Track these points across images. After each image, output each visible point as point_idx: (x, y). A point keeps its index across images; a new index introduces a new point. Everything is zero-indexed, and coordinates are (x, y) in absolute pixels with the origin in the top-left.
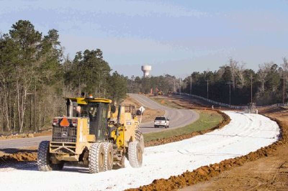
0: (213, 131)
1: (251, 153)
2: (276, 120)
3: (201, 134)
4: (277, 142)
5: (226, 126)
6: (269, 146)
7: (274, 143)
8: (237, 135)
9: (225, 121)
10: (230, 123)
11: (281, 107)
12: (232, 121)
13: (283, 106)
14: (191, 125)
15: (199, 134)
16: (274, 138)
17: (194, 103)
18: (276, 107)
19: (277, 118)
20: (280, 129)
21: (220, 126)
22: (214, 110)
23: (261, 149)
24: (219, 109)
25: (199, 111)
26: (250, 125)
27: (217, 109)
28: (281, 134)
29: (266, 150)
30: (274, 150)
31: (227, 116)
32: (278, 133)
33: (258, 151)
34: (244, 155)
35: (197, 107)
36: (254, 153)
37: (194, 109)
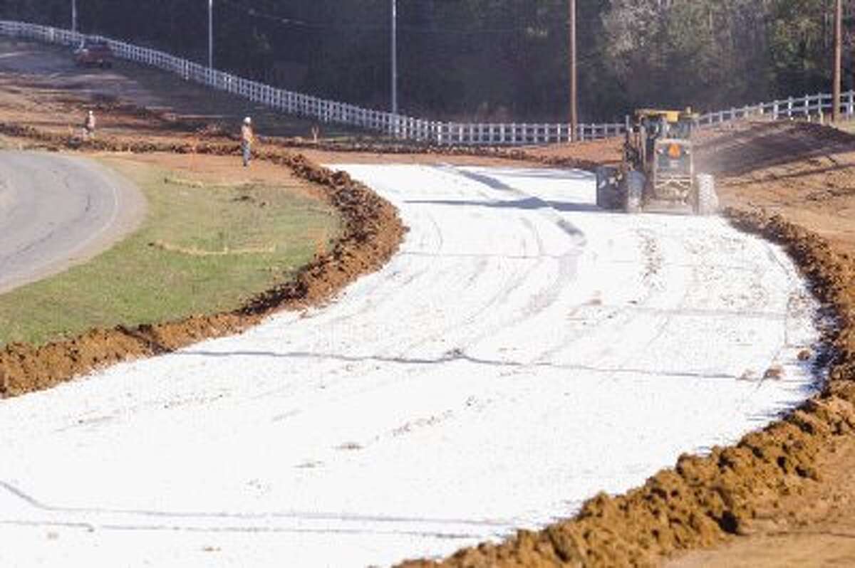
0: (256, 323)
1: (593, 509)
2: (776, 233)
3: (159, 348)
4: (807, 407)
5: (365, 281)
6: (743, 443)
7: (788, 417)
8: (457, 354)
9: (361, 238)
10: (397, 261)
11: (815, 127)
12: (410, 243)
13: (828, 111)
14: (76, 272)
15: (137, 345)
16: (772, 374)
17: (103, 103)
18: (775, 125)
19: (786, 215)
20: (816, 305)
21: (316, 286)
22: (255, 155)
23: (679, 470)
24: (310, 146)
25: (137, 166)
26: (567, 265)
27: (291, 145)
28: (830, 337)
29: (730, 478)
30: (793, 480)
31: (375, 200)
32: (807, 333)
33: (654, 491)
34: (535, 529)
35: (126, 138)
36: (626, 504)
37: (100, 146)
